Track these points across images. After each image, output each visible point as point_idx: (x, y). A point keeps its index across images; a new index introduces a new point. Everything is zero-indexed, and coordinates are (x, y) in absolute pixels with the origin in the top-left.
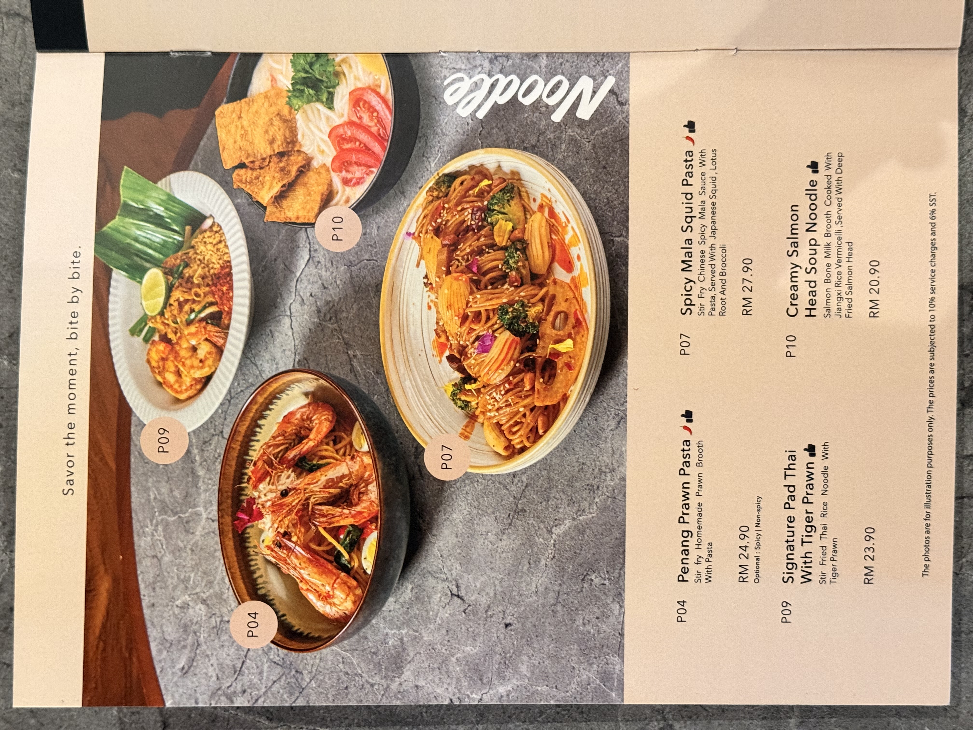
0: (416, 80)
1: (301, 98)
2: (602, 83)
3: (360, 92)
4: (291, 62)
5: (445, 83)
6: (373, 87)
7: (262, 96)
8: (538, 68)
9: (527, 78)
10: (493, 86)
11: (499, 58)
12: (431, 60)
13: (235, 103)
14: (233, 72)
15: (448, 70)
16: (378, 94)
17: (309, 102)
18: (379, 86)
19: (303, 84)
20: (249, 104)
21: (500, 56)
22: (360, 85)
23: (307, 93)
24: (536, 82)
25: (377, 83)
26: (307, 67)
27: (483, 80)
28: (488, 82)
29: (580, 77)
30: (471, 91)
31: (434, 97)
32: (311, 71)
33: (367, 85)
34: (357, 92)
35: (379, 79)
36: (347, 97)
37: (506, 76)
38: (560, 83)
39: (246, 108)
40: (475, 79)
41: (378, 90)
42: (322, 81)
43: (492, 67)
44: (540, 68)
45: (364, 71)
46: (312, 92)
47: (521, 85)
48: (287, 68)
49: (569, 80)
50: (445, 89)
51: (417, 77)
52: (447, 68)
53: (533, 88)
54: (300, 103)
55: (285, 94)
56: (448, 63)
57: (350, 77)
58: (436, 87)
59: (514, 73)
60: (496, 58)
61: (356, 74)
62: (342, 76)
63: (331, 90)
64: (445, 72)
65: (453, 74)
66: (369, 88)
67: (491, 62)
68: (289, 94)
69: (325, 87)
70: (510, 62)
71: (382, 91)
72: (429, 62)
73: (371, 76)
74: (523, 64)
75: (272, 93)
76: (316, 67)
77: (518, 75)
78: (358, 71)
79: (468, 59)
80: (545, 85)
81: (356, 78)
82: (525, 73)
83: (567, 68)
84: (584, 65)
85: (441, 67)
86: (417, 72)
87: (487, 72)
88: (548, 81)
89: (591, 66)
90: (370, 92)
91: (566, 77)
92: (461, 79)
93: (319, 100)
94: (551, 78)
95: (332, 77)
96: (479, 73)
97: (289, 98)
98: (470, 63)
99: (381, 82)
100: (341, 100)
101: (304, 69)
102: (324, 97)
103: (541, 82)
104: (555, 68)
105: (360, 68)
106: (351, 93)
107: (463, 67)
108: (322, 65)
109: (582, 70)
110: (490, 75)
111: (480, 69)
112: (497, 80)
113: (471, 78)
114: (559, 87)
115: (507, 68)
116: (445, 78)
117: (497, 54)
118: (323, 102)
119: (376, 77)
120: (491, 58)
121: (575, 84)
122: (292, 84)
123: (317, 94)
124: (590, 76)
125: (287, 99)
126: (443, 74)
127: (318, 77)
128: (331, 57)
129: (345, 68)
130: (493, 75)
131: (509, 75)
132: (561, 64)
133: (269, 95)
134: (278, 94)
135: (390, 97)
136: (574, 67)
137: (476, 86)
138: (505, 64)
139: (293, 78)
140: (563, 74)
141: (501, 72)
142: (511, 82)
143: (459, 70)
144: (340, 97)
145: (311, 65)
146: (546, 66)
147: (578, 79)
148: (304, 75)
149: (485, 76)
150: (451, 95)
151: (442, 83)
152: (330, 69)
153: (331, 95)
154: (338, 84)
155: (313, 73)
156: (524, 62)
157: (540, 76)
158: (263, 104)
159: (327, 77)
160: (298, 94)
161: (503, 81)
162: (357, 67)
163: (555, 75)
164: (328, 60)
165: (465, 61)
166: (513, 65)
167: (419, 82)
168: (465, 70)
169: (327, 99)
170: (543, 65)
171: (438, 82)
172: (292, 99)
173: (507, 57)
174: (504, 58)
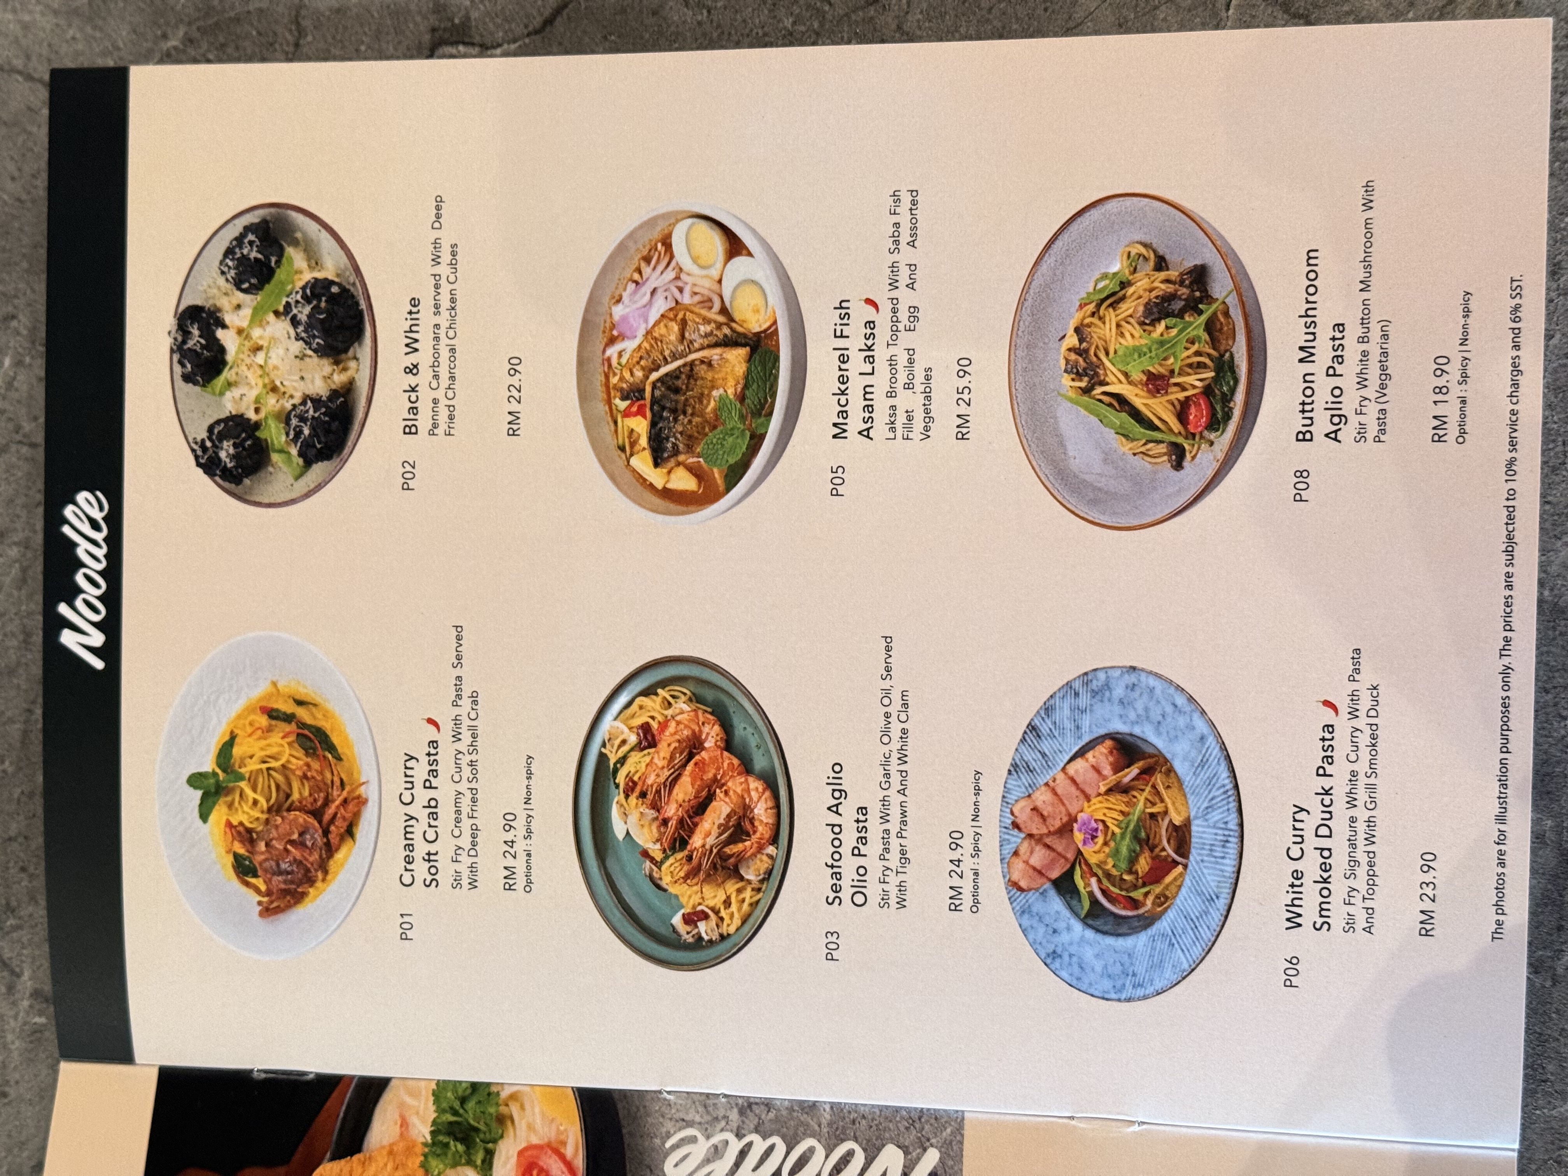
0: (621, 1137)
1: (443, 1157)
2: (918, 1159)
3: (534, 1152)
4: (433, 1094)
5: (668, 1145)
6: (554, 1145)
7: (385, 1152)
8: (817, 1128)
9: (798, 1143)
10: (743, 1154)
11: (754, 1107)
12: (647, 1104)
13: (343, 1161)
14: (344, 1108)
15: (673, 1123)
16: (562, 1157)
17: (455, 1165)
18: (564, 1143)
19: (449, 1134)
20: (364, 1163)
21: (757, 1104)
22: (535, 1140)
23: (453, 1148)
24: (811, 1150)
25: (562, 1137)
26: (457, 1105)
27: (727, 1142)
28: (736, 1146)
29: (883, 1146)
30: (707, 1161)
31: (649, 1167)
32: (461, 1111)
33: (546, 1140)
34: (529, 1153)
35: (566, 1130)
36: (514, 1160)
37: (764, 1138)
38: (850, 1154)
39: (360, 1170)
40: (715, 1140)
41: (562, 1150)
42: (477, 1130)
43: (743, 1122)
44: (820, 1126)
45: (543, 1114)
46: (460, 1148)
47: (787, 1154)
48: (426, 1104)
49: (865, 1150)
50: (667, 1154)
51: (624, 1131)
52: (671, 1119)
53: (807, 1162)
54: (441, 1166)
55: (419, 1149)
56: (673, 1111)
57: (521, 1124)
58: (653, 1149)
59: (777, 1132)
60: (750, 1105)
61: (531, 1120)
62: (509, 1123)
63: (490, 1145)
64: (669, 1126)
65: (680, 1130)
66: (549, 1145)
67: (742, 1112)
68: (426, 1150)
69: (482, 1141)
70: (771, 1115)
71: (569, 1152)
72: (645, 1107)
73: (554, 1127)
74: (792, 1118)
75: (401, 1146)
76: (471, 1105)
77: (784, 1138)
78: (534, 1114)
79: (705, 1107)
80: (827, 1157)
81: (531, 1128)
82: (796, 1134)
83: (863, 1128)
84: (891, 1125)
85: (663, 1116)
86: (624, 1122)
87: (735, 1129)
88: (832, 1151)
89: (902, 1129)
90: (550, 1152)
91: (860, 1145)
92: (693, 1140)
93: (470, 1163)
94: (836, 1146)
95: (494, 1125)
96: (722, 1130)
97: (425, 1156)
98: (708, 1112)
99: (567, 1137)
100: (505, 1163)
101: (452, 1108)
102: (479, 1158)
103: (820, 1152)
104: (843, 1127)
105: (537, 1110)
106: (521, 1153)
107: (698, 1119)
108: (480, 1102)
109: (887, 1135)
110: (739, 1136)
111: (723, 1123)
112: (750, 1145)
113: (708, 1138)
114: (848, 1162)
115: (767, 1125)
116: (668, 1135)
117: (752, 1100)
118: (476, 1167)
119: (562, 1128)
120: (743, 1106)
121: (874, 1158)
122: (432, 1133)
123: (468, 1152)
124: (899, 1147)
125: (422, 1158)
126: (664, 1130)
127: (472, 1122)
128: (494, 1089)
129: (514, 1110)
130: (745, 1136)
131: (770, 1135)
132: (854, 1122)
133: (395, 1149)
134: (409, 1150)
135: (580, 1163)
136: (874, 1128)
137: (717, 1152)
138: (763, 1117)
139: (434, 1123)
140: (856, 1139)
141: (757, 1130)
142: (772, 1148)
143: (690, 1124)
144: (503, 1159)
145: (463, 1101)
146: (830, 1125)
147: (879, 1150)
148: (452, 1119)
149: (730, 1136)
150: (676, 1165)
151: (663, 1143)
152: (492, 1110)
153: (490, 1155)
154: (502, 1137)
155: (466, 1116)
156: (795, 1114)
157: (819, 1141)
158: (386, 1165)
159: (486, 1124)
160: (439, 1151)
161: (760, 1145)
162: (533, 1108)
163: (843, 1141)
164: (489, 1094)
165: (701, 1109)
166: (777, 1119)
167: (627, 1140)
168: (700, 1123)
169: (483, 1161)
170: (824, 1122)
171: (657, 1141)
172: (430, 1159)
173: (767, 1105)
174: (763, 1107)
